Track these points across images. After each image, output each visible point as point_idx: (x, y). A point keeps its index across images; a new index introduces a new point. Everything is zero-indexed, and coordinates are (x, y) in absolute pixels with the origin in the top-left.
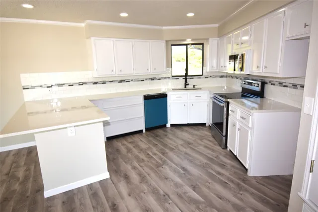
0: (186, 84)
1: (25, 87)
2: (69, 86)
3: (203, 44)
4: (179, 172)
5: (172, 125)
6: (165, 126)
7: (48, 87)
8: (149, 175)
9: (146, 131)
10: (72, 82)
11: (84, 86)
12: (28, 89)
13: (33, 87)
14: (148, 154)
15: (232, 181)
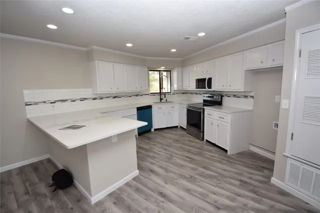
0: (161, 99)
1: (28, 103)
2: (72, 101)
3: (170, 71)
4: (187, 161)
5: (155, 130)
6: (150, 131)
7: (51, 103)
8: (168, 166)
9: (139, 135)
10: (74, 98)
11: (85, 101)
12: (31, 105)
13: (36, 103)
14: (154, 152)
15: (223, 159)
